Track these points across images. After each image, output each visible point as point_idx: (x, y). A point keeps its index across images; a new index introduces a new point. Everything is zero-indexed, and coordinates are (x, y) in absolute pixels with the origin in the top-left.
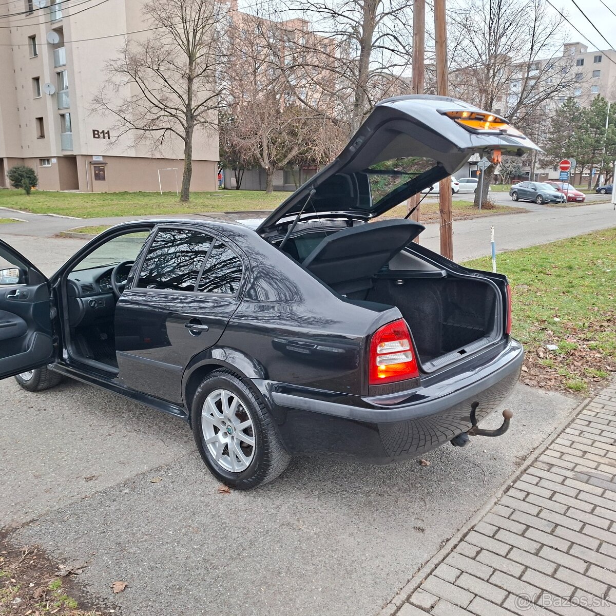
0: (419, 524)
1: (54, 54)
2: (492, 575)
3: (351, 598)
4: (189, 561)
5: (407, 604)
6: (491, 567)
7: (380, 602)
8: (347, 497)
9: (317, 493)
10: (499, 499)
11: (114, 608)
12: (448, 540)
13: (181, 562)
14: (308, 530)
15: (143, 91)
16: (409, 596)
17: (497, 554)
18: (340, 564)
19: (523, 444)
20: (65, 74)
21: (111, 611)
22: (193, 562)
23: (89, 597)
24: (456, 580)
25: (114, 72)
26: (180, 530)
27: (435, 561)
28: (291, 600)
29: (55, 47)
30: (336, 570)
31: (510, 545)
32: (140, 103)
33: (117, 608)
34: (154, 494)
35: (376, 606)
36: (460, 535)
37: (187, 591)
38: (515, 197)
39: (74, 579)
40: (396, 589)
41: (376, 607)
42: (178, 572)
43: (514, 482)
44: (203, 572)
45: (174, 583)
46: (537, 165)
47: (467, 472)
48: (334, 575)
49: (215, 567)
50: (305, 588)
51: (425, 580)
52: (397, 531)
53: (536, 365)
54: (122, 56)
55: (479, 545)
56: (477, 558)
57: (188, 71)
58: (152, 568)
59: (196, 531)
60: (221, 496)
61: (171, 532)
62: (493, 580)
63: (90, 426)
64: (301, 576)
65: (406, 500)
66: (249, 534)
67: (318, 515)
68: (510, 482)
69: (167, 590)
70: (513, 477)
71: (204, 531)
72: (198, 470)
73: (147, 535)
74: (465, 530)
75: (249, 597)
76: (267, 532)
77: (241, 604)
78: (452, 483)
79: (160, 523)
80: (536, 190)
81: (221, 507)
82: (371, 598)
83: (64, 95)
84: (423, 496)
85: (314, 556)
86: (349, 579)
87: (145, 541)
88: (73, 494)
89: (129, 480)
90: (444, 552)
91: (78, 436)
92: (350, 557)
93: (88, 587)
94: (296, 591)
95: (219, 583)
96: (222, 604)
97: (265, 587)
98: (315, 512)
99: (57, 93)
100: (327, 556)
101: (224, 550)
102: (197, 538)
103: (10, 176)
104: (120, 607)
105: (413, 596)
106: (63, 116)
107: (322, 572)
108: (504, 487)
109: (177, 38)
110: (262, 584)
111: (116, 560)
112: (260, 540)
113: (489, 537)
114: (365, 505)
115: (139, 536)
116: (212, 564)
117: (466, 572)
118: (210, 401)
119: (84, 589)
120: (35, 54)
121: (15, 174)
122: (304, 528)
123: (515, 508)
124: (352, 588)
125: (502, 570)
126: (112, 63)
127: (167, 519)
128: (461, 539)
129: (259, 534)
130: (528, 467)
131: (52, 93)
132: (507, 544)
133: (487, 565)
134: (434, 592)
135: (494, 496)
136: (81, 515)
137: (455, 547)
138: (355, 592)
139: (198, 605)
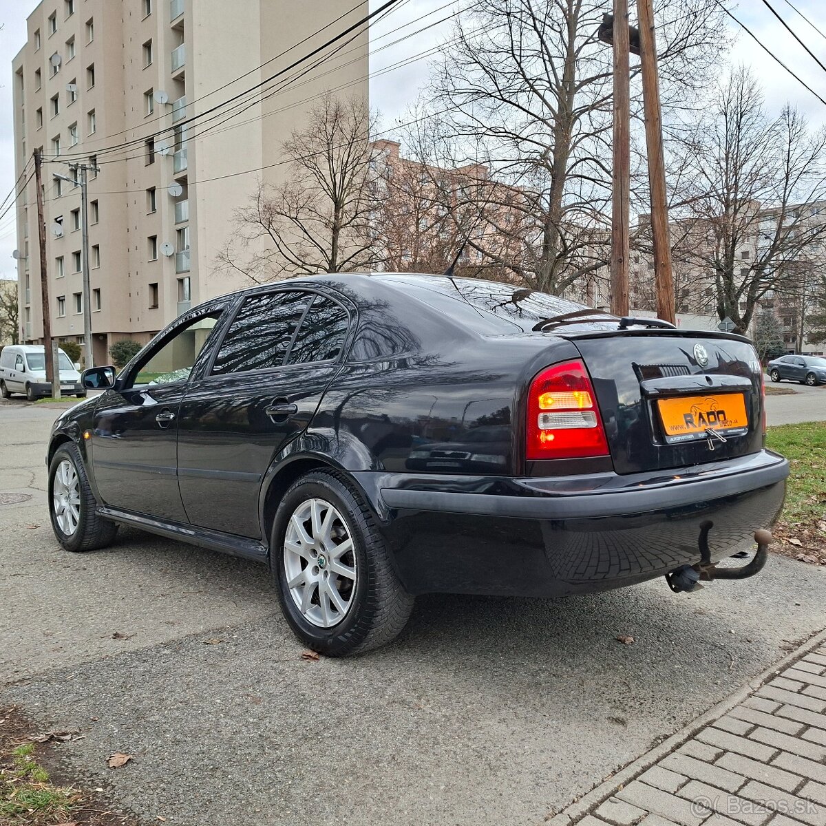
0: (618, 714)
1: (176, 208)
2: (744, 785)
3: (493, 802)
4: (238, 737)
5: (589, 817)
6: (743, 775)
7: (543, 811)
8: (501, 675)
9: (454, 667)
10: (755, 690)
11: (104, 787)
12: (666, 737)
13: (225, 736)
14: (432, 711)
15: (278, 245)
16: (595, 806)
17: (753, 759)
18: (480, 757)
19: (796, 626)
20: (187, 232)
21: (97, 790)
22: (242, 739)
23: (70, 770)
24: (678, 790)
25: (244, 223)
26: (232, 699)
27: (643, 762)
28: (391, 798)
29: (176, 200)
30: (472, 763)
31: (775, 747)
32: (273, 258)
33: (109, 788)
34: (205, 656)
35: (536, 815)
36: (687, 732)
37: (225, 773)
38: (775, 376)
39: (55, 747)
40: (571, 795)
41: (534, 817)
42: (215, 749)
43: (783, 669)
44: (255, 751)
45: (206, 761)
46: (805, 339)
47: (702, 654)
48: (468, 769)
49: (275, 747)
50: (417, 785)
51: (624, 786)
52: (579, 721)
53: (814, 538)
54: (254, 203)
55: (721, 745)
56: (716, 763)
57: (333, 219)
58: (177, 742)
59: (256, 701)
60: (304, 663)
61: (219, 701)
62: (745, 792)
63: (140, 586)
64: (414, 768)
65: (597, 684)
66: (338, 710)
67: (450, 694)
68: (774, 670)
69: (193, 770)
70: (781, 664)
71: (269, 702)
72: (277, 634)
73: (181, 702)
74: (697, 725)
75: (323, 790)
76: (367, 709)
77: (308, 798)
78: (676, 667)
79: (206, 689)
80: (805, 367)
81: (301, 676)
82: (527, 805)
83: (184, 256)
84: (626, 679)
85: (438, 743)
86: (492, 777)
87: (177, 709)
88: (90, 653)
89: (173, 641)
90: (659, 752)
91: (120, 596)
92: (497, 748)
93: (72, 758)
94: (401, 787)
95: (278, 767)
96: (276, 795)
97: (351, 779)
98: (447, 690)
99: (177, 254)
100: (460, 745)
101: (295, 726)
102: (257, 710)
103: (113, 353)
104: (114, 787)
105: (601, 807)
106: (181, 281)
107: (448, 764)
108: (766, 675)
109: (321, 180)
110: (347, 773)
111: (126, 728)
112: (354, 718)
113: (739, 736)
114: (529, 686)
115: (169, 703)
116: (271, 742)
117: (698, 780)
118: (296, 520)
119: (67, 760)
120: (154, 209)
121: (119, 351)
122: (427, 708)
123: (784, 701)
124: (496, 789)
125: (762, 781)
126: (242, 211)
127: (217, 685)
128: (689, 736)
129: (353, 711)
130: (806, 653)
131: (170, 254)
132: (770, 746)
133: (735, 772)
134: (638, 803)
135: (747, 686)
136: (92, 675)
137: (679, 746)
138: (501, 795)
139: (238, 793)
